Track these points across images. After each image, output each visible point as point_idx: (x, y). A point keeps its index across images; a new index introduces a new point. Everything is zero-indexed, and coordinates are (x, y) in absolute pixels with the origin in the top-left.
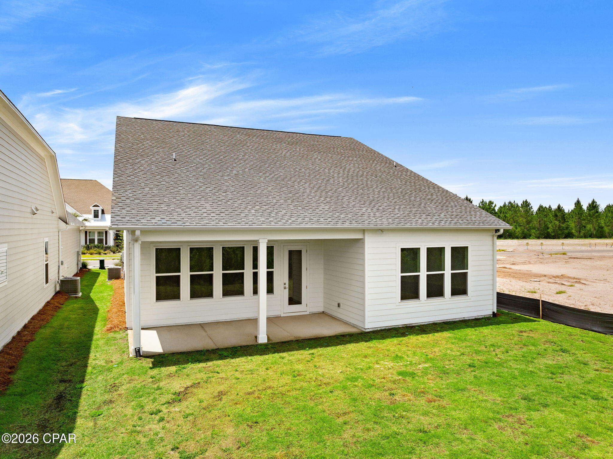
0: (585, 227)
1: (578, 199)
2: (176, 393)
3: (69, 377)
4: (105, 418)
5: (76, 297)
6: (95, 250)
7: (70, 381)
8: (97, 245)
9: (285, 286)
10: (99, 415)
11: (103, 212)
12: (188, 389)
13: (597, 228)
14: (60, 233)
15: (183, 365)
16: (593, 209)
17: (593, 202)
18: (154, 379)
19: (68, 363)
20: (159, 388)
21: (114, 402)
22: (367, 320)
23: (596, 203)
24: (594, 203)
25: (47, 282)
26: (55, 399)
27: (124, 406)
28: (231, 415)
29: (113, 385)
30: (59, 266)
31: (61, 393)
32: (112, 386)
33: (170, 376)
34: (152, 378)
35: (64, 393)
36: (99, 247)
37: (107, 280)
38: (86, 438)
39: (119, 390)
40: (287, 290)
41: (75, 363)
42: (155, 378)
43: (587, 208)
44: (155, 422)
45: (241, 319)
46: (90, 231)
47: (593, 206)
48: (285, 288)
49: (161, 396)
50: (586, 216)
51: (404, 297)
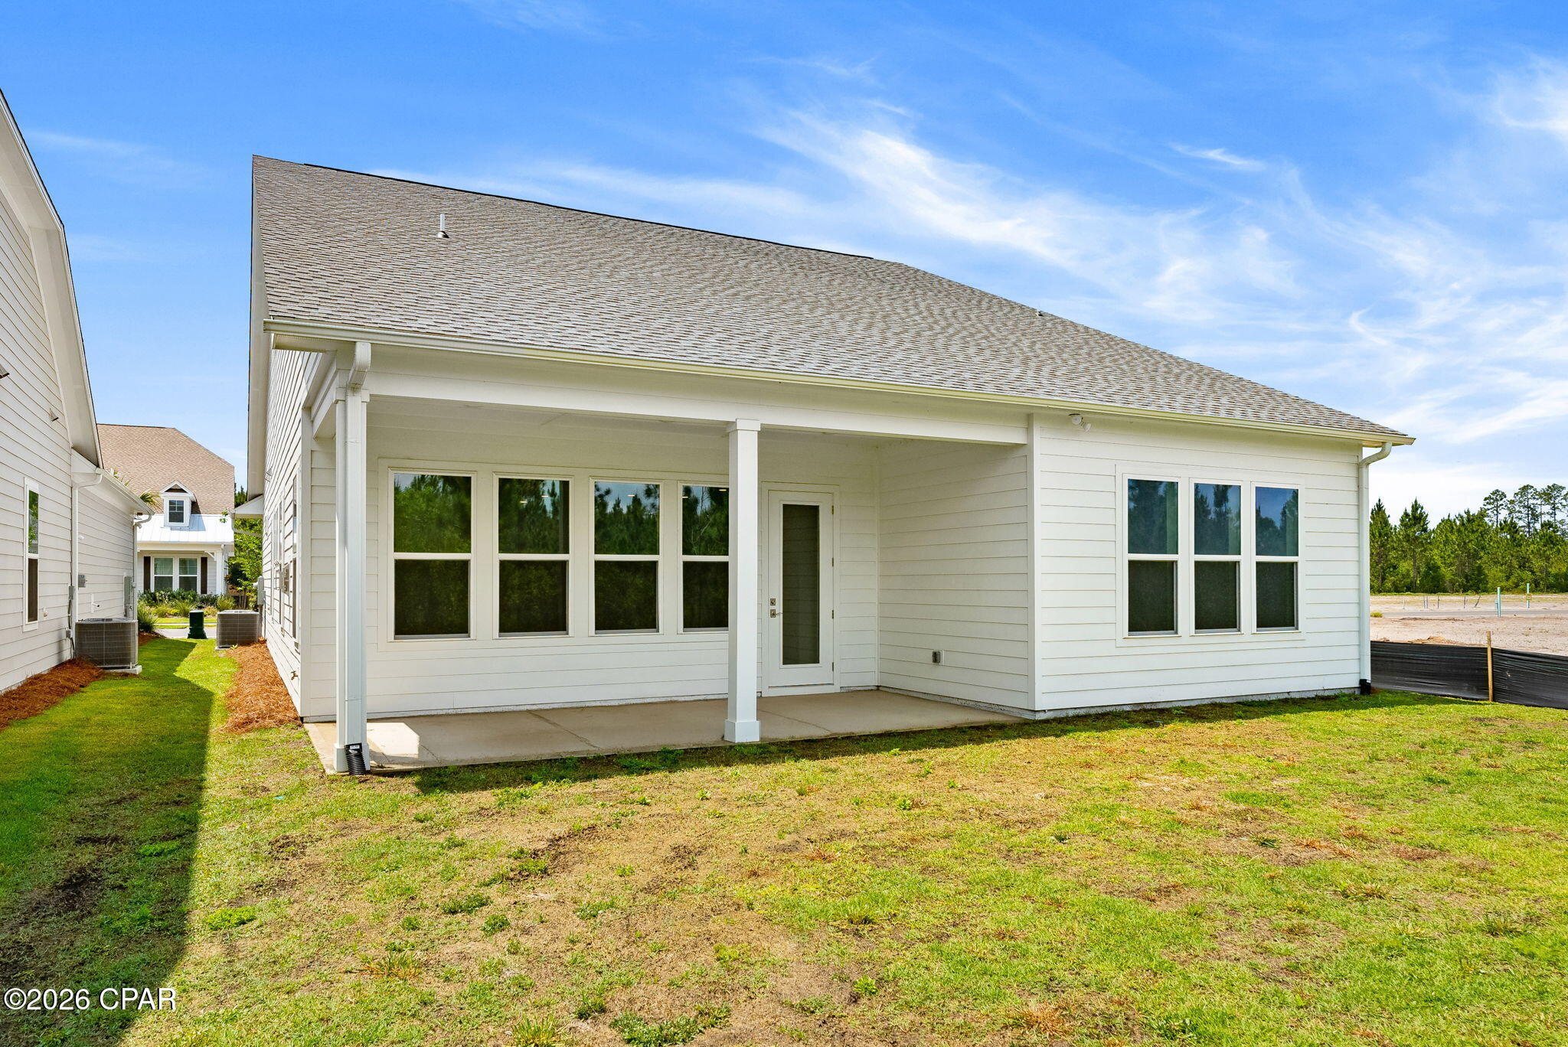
0: (1395, 567)
1: (1379, 500)
2: (522, 852)
3: (110, 831)
4: (267, 930)
5: (126, 675)
6: (172, 606)
7: (115, 839)
8: (179, 594)
9: (773, 607)
10: (243, 923)
11: (195, 508)
12: (562, 842)
13: (1423, 570)
14: (76, 492)
15: (515, 787)
16: (1415, 524)
17: (1416, 507)
18: (427, 824)
19: (107, 798)
20: (455, 845)
21: (294, 883)
22: (1041, 685)
23: (1422, 508)
24: (1417, 509)
25: (33, 615)
26: (58, 888)
27: (334, 893)
28: (757, 906)
29: (282, 842)
30: (71, 589)
31: (82, 870)
32: (278, 844)
33: (482, 812)
34: (422, 822)
35: (94, 871)
36: (183, 598)
37: (216, 648)
38: (194, 994)
39: (307, 853)
40: (779, 619)
41: (133, 797)
42: (431, 819)
43: (1402, 520)
44: (473, 935)
45: (649, 701)
46: (158, 556)
47: (1415, 517)
48: (773, 615)
49: (471, 862)
50: (1399, 540)
51: (1137, 624)
